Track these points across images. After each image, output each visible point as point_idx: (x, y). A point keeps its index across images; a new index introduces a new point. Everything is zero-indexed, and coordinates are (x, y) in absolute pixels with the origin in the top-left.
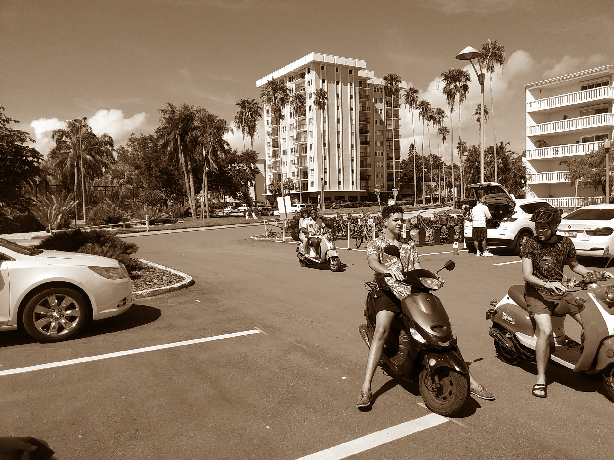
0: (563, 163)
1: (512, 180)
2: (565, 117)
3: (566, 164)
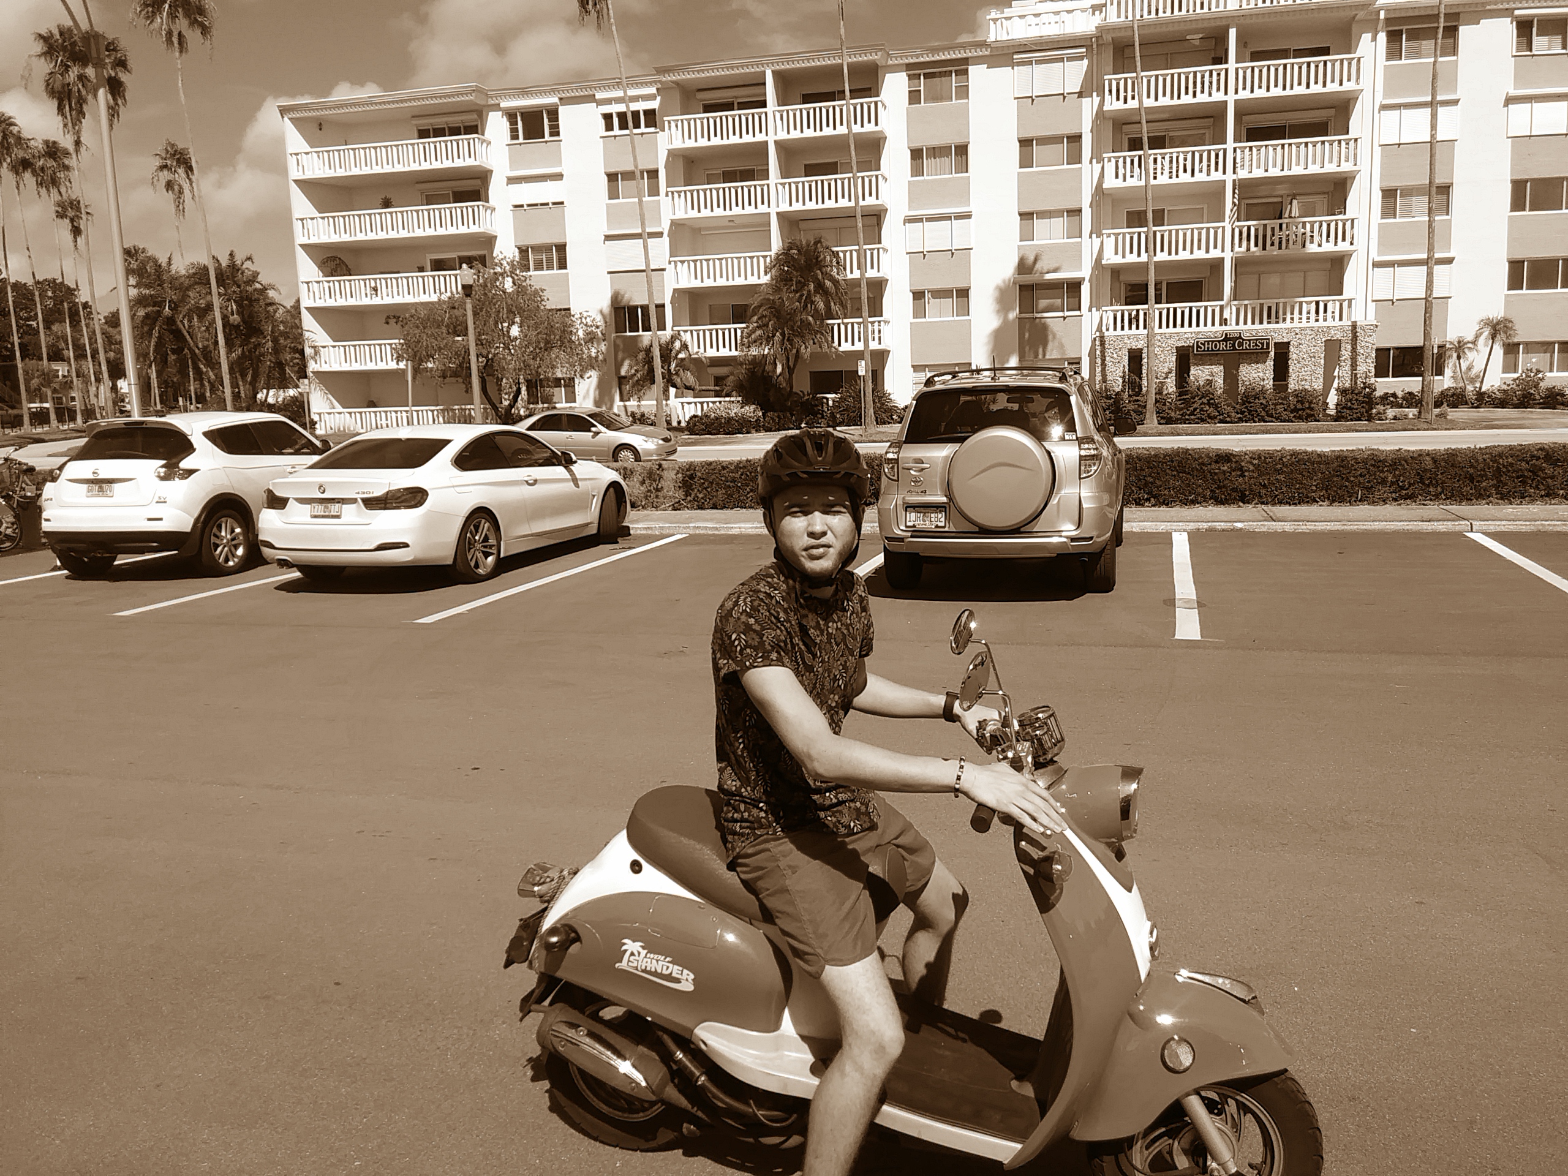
0: (392, 321)
1: (270, 360)
2: (387, 204)
3: (400, 323)
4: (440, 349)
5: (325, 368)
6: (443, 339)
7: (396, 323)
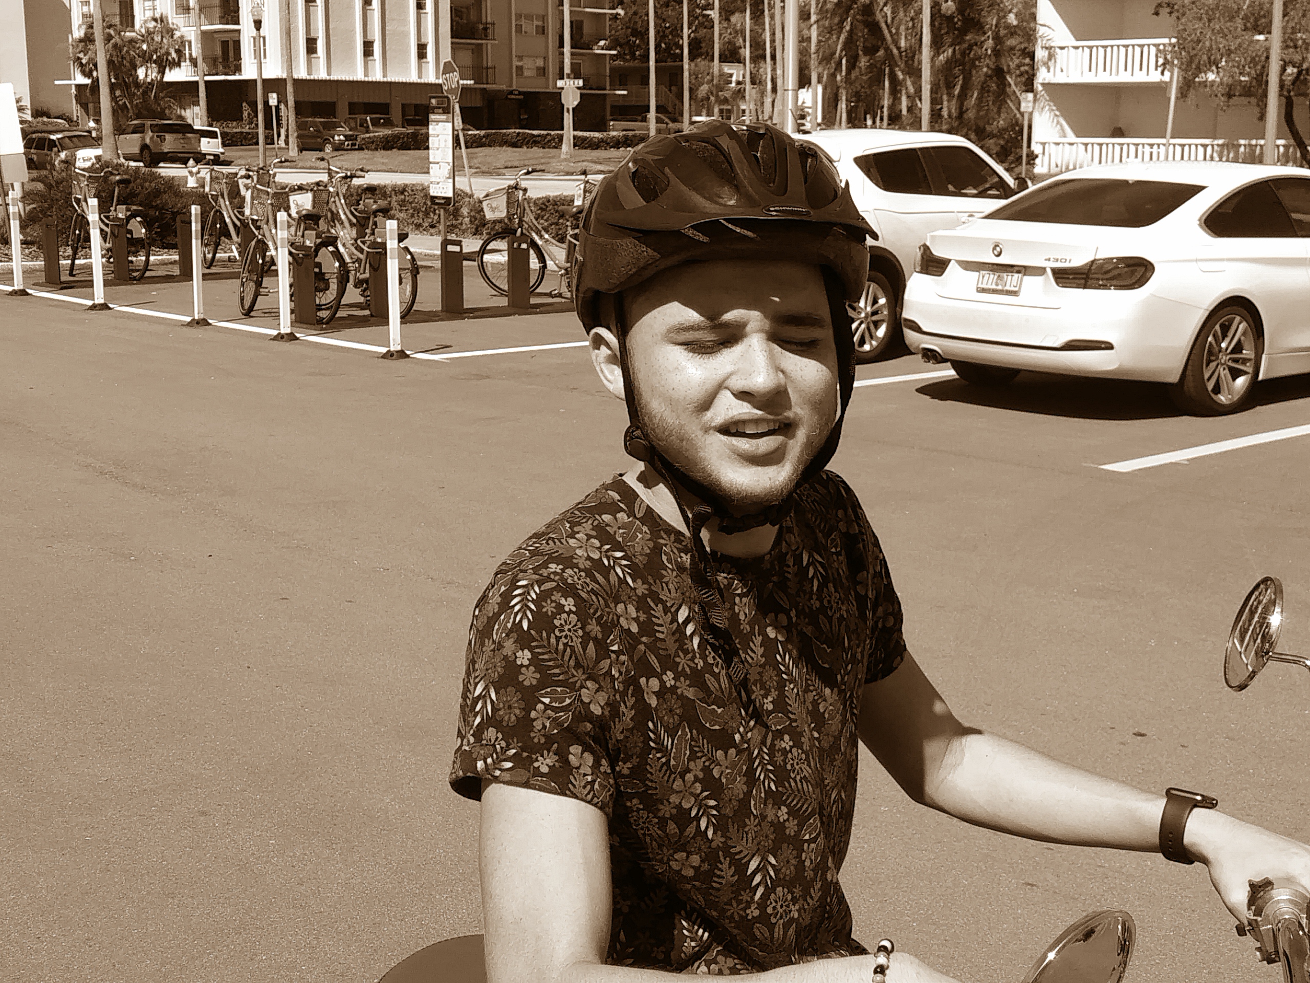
0: (1164, 11)
1: (988, 66)
3: (1175, 15)
4: (1229, 52)
5: (1061, 79)
6: (1236, 38)
7: (1171, 13)
